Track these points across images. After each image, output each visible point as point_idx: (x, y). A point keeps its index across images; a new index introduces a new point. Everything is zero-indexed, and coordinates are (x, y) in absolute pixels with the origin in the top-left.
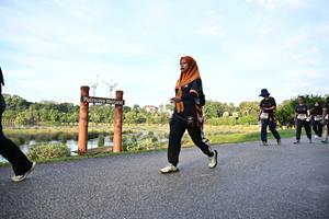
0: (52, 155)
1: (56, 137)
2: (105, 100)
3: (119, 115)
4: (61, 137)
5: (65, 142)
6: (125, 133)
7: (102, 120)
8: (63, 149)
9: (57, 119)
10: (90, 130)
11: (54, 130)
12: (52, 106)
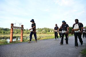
0: (2, 43)
1: (3, 38)
2: (18, 28)
3: (22, 32)
4: (5, 38)
5: (6, 39)
6: (24, 36)
7: (17, 33)
8: (5, 41)
9: (4, 33)
10: (14, 36)
11: (3, 36)
12: (2, 29)
